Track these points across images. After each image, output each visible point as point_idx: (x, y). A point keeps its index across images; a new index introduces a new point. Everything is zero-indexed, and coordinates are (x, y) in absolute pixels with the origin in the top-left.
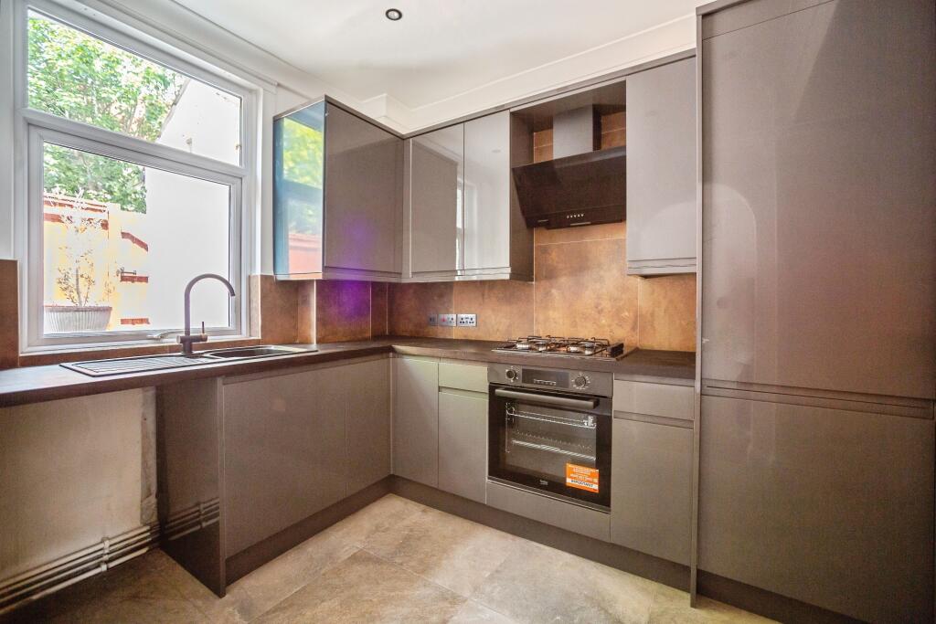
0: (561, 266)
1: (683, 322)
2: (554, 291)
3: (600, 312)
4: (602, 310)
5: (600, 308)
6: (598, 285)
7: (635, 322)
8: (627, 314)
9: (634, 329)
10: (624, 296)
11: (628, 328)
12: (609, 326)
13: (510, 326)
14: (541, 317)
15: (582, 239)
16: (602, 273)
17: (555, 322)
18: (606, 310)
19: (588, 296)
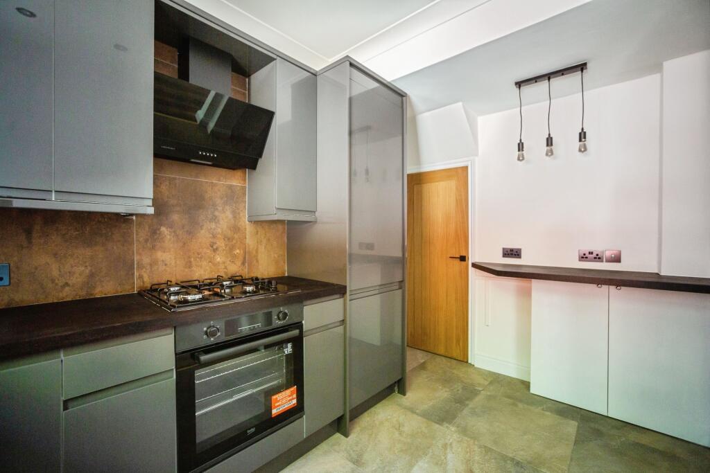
0: (173, 202)
1: (276, 255)
2: (163, 229)
3: (215, 250)
4: (217, 249)
5: (215, 247)
6: (213, 225)
7: (245, 258)
8: (238, 251)
9: (243, 263)
10: (236, 236)
11: (239, 263)
12: (224, 263)
13: (92, 275)
14: (146, 260)
15: (197, 177)
16: (217, 213)
17: (166, 265)
18: (220, 249)
19: (203, 235)
